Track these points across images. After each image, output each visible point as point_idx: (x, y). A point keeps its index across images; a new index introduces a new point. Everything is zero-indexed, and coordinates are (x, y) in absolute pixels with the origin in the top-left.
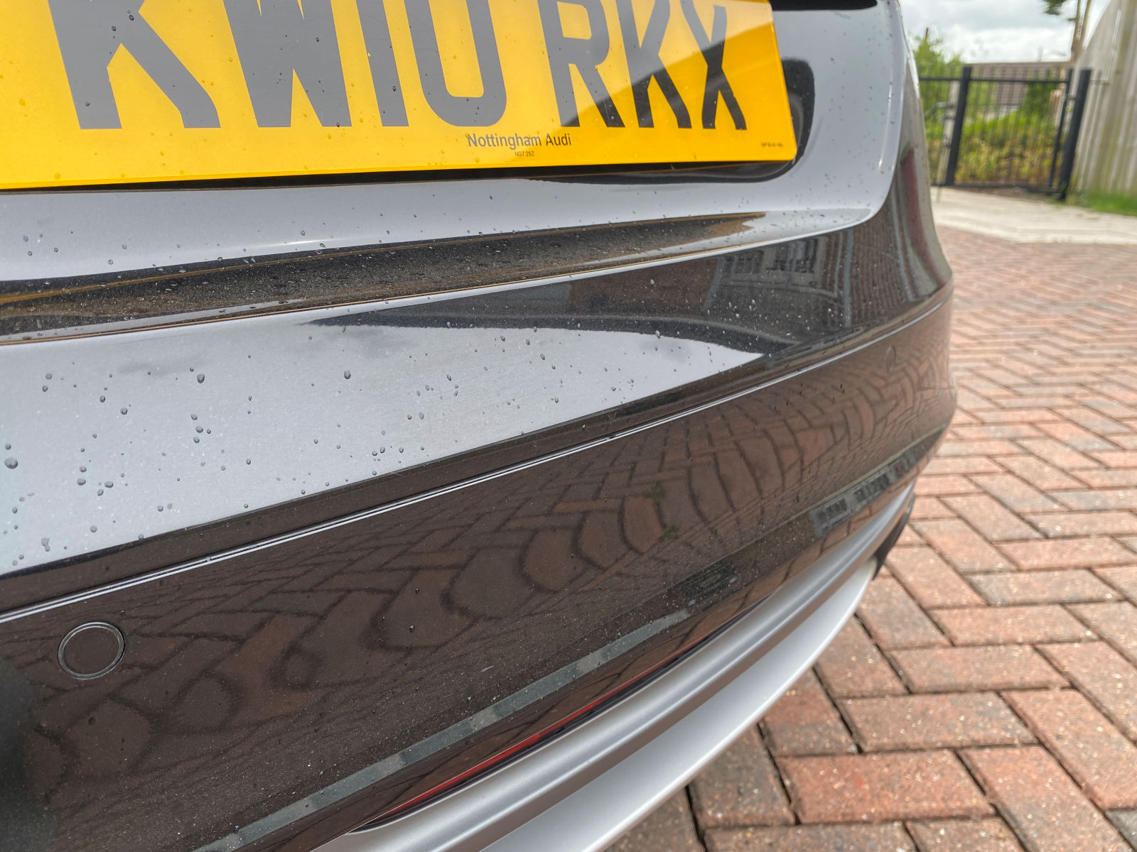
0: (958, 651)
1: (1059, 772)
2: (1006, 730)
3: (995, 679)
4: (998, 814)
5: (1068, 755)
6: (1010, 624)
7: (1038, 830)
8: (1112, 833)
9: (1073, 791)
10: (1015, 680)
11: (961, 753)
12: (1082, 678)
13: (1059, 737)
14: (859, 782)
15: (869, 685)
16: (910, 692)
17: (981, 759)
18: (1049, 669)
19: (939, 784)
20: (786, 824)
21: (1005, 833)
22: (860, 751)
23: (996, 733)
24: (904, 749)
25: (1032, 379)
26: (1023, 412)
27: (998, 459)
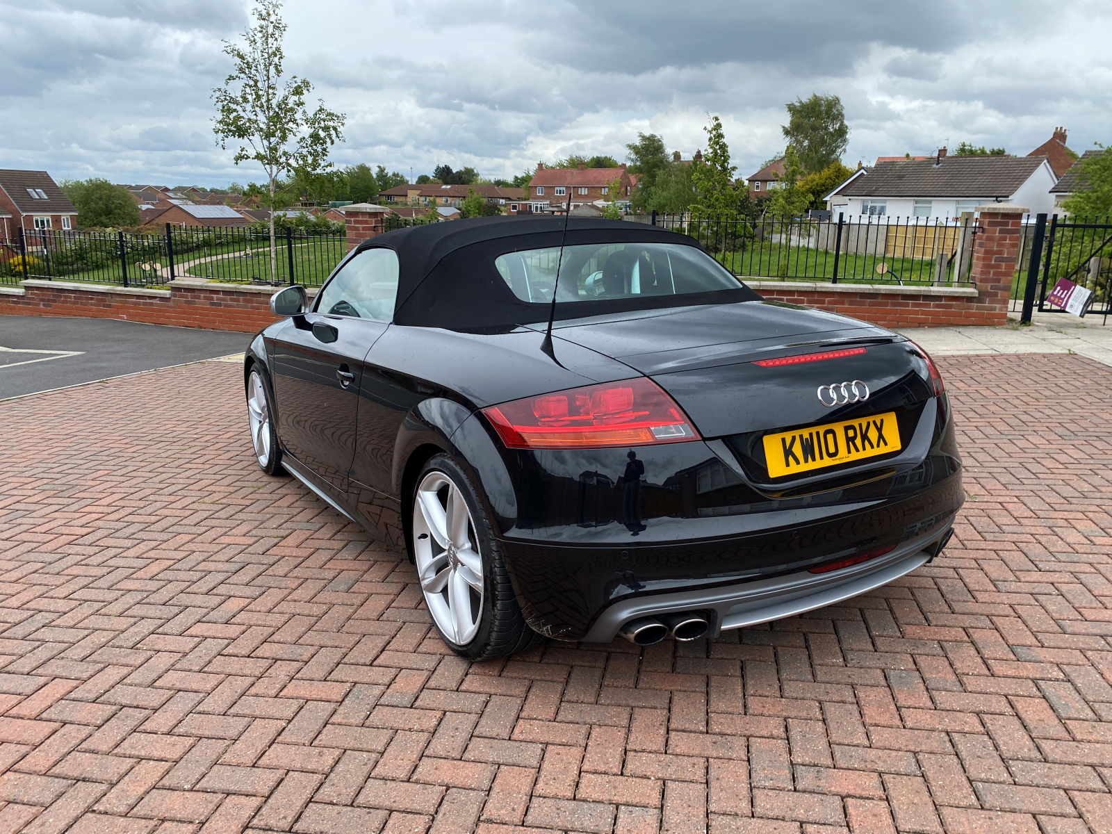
0: (978, 604)
1: (998, 636)
2: (985, 625)
3: (988, 612)
4: (971, 642)
5: (1005, 633)
6: (1004, 598)
7: (983, 646)
8: (1008, 650)
9: (1001, 639)
10: (997, 613)
11: (965, 629)
12: (1024, 615)
13: (1003, 628)
14: (926, 631)
15: (938, 610)
16: (953, 613)
17: (972, 631)
18: (1012, 611)
19: (954, 635)
20: (899, 638)
21: (972, 645)
22: (929, 625)
23: (981, 625)
24: (945, 626)
25: (1085, 494)
26: (1066, 513)
27: (1036, 536)
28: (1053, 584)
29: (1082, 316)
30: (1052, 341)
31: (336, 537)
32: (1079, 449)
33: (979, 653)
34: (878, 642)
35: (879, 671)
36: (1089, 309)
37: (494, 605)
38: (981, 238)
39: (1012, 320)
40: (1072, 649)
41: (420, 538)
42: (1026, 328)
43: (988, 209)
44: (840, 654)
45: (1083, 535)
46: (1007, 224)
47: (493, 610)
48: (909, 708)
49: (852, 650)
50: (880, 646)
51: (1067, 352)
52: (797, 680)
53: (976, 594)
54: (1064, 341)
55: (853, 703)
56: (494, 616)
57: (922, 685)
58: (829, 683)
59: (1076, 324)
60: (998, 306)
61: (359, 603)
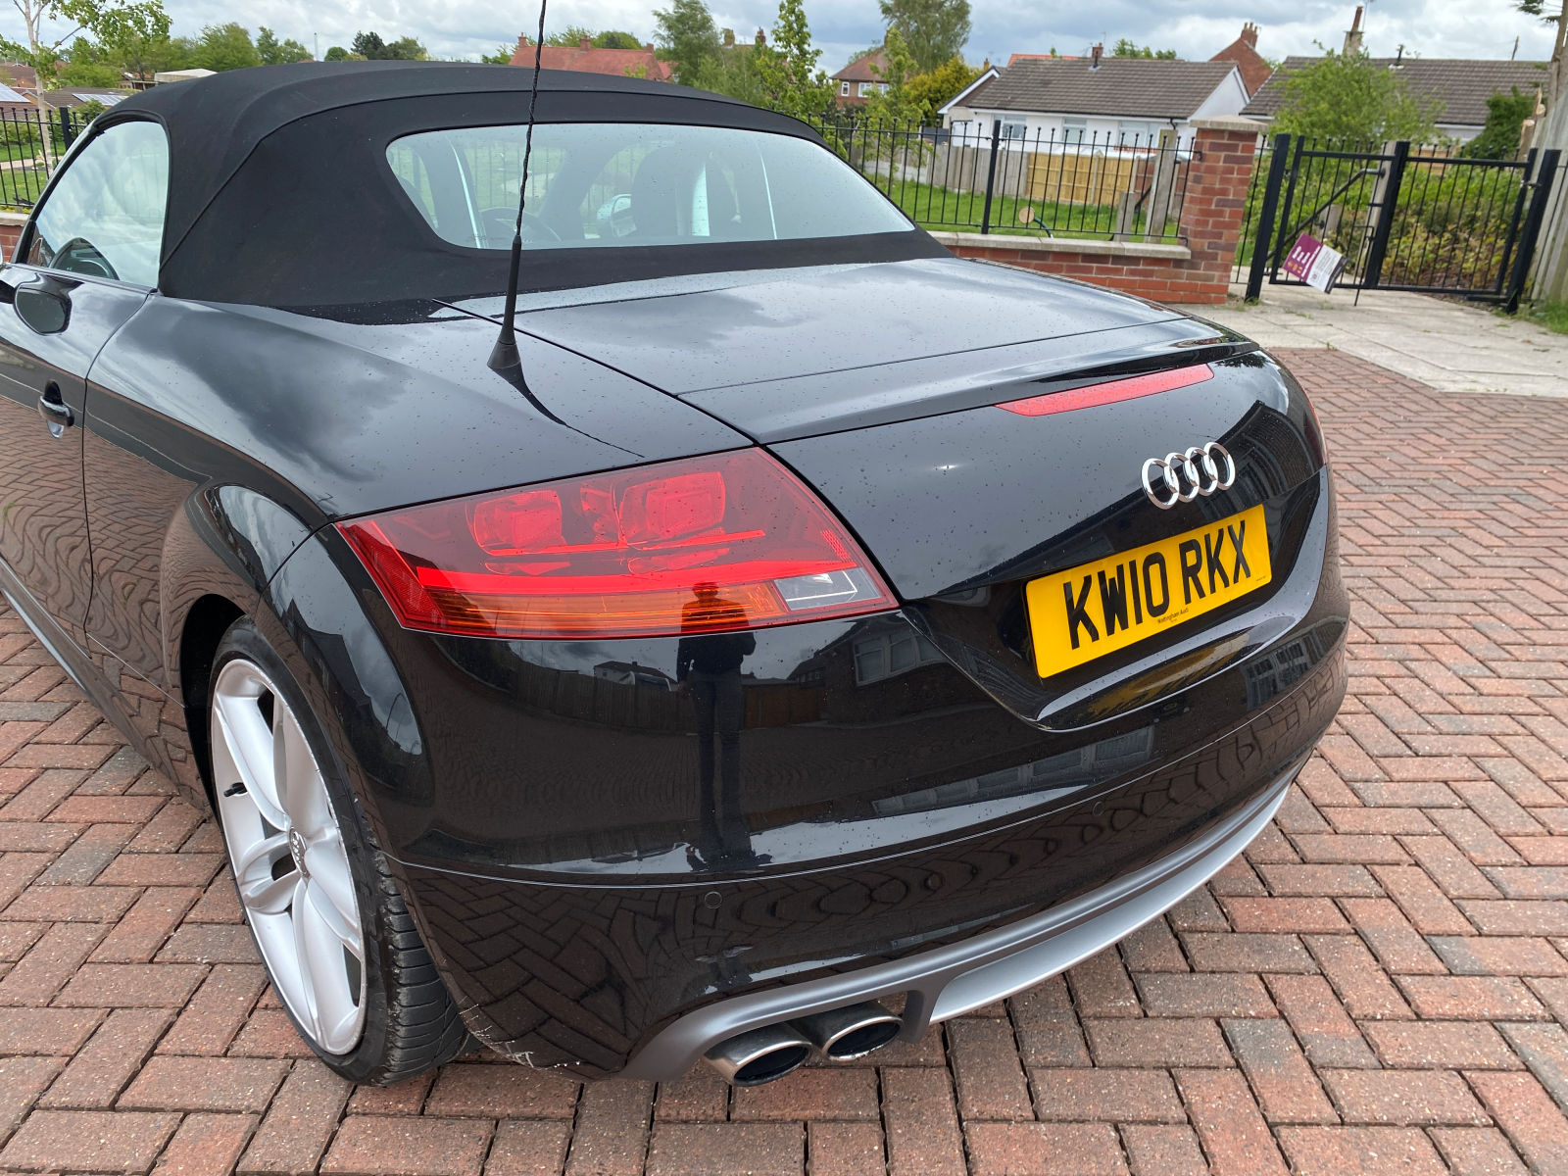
0: (1339, 837)
1: (1398, 913)
2: (1367, 887)
3: (1364, 857)
4: (1356, 933)
5: (1406, 905)
6: (1379, 821)
7: (1380, 942)
8: (1425, 946)
9: (1405, 923)
10: (1378, 859)
11: (1337, 900)
12: (1424, 859)
13: (1401, 894)
14: (1270, 913)
15: (1276, 856)
16: (1304, 862)
17: (1348, 904)
18: (1403, 852)
19: (1320, 917)
20: (1227, 932)
21: (1360, 942)
22: (1270, 895)
23: (1360, 889)
24: (1300, 896)
25: (1432, 592)
26: (1416, 632)
27: (1387, 681)
28: (1446, 783)
29: (1327, 291)
30: (1296, 329)
31: (91, 737)
32: (1391, 509)
33: (1377, 960)
34: (1193, 941)
35: (1211, 1025)
36: (1338, 281)
37: (392, 998)
38: (1197, 168)
39: (1232, 296)
40: (1532, 937)
41: (229, 793)
42: (1254, 309)
43: (1212, 123)
44: (1128, 986)
45: (1455, 673)
46: (1234, 148)
47: (392, 1007)
48: (1292, 1124)
49: (1148, 971)
50: (1197, 958)
51: (1325, 346)
52: (1058, 1066)
53: (1329, 812)
54: (1313, 328)
55: (1181, 1123)
56: (395, 1019)
57: (1299, 1056)
58: (1121, 1067)
59: (1319, 303)
60: (1217, 274)
61: (113, 914)
